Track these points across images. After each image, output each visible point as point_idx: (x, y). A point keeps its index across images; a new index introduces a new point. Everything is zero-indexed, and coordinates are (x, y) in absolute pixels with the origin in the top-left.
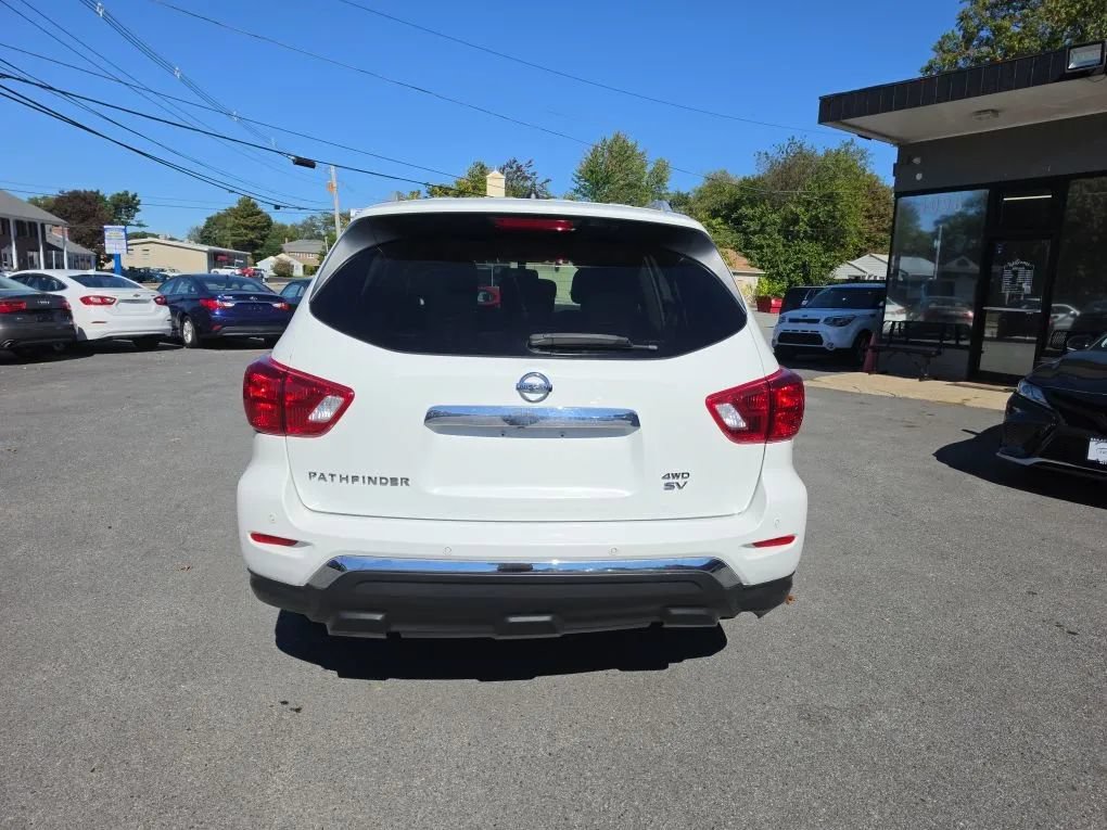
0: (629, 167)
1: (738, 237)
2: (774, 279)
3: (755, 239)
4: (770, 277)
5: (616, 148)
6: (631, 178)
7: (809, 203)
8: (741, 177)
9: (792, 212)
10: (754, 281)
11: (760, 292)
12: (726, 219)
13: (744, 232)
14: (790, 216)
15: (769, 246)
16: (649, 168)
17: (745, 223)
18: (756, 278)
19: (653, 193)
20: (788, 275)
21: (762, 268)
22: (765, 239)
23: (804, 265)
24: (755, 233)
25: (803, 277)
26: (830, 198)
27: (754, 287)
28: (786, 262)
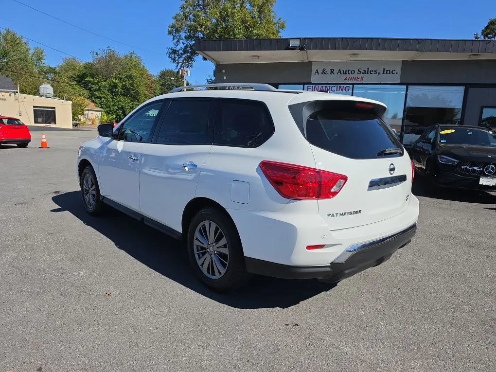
0: (19, 49)
1: (86, 93)
2: (109, 113)
3: (96, 93)
4: (107, 112)
5: (9, 38)
6: (23, 56)
7: (121, 78)
8: (84, 63)
9: (113, 82)
10: (99, 114)
11: (103, 119)
12: (79, 82)
13: (90, 90)
14: (112, 84)
15: (103, 97)
16: (31, 52)
17: (90, 85)
18: (100, 113)
19: (36, 65)
20: (115, 112)
21: (102, 108)
22: (101, 94)
23: (122, 107)
24: (95, 91)
25: (123, 113)
26: (131, 77)
27: (99, 117)
28: (114, 105)
